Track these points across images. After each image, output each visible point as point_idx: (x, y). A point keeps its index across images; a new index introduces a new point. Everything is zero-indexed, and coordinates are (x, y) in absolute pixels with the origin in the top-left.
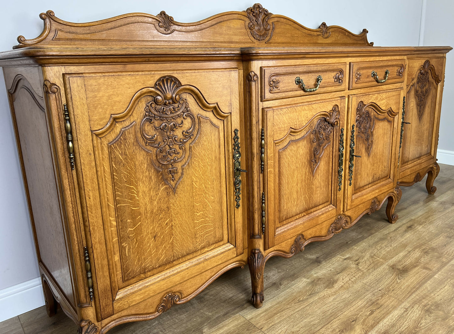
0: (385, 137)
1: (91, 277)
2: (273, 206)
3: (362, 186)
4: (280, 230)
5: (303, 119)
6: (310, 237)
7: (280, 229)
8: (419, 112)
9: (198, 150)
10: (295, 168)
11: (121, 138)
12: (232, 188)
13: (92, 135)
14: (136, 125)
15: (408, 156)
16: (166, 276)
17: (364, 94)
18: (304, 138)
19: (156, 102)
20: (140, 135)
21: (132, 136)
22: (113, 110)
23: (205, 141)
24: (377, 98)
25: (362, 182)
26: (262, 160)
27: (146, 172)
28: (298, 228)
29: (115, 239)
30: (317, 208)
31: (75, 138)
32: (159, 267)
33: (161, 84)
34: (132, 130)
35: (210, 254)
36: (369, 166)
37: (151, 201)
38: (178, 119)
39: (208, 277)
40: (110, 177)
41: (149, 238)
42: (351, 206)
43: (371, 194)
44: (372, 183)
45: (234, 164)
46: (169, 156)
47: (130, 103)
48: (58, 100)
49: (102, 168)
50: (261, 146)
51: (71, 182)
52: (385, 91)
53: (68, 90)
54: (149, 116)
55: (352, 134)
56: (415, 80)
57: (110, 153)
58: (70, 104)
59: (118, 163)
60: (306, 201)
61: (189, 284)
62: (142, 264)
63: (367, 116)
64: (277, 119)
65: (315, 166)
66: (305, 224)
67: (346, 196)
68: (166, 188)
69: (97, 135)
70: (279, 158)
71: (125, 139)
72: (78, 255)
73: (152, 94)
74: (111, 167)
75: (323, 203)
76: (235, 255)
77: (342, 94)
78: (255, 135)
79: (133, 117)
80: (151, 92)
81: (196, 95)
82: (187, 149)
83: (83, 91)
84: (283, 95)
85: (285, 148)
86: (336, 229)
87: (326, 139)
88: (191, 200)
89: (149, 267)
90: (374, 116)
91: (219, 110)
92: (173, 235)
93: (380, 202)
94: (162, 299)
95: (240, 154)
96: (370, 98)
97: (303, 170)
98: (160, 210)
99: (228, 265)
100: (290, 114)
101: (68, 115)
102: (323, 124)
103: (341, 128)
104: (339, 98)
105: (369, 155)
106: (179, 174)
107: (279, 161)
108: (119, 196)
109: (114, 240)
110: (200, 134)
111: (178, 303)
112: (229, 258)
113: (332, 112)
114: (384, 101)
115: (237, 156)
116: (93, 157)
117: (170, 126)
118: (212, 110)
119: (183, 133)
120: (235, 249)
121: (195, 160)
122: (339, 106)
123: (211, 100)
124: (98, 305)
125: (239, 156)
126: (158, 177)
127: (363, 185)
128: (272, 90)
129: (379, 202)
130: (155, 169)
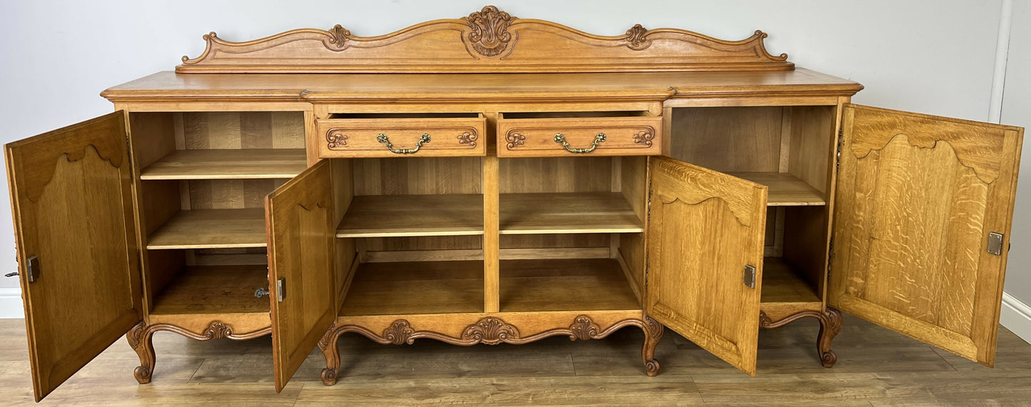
6: (424, 330)
84: (354, 153)
86: (482, 337)
93: (602, 328)
94: (210, 324)
128: (334, 147)
129: (598, 325)
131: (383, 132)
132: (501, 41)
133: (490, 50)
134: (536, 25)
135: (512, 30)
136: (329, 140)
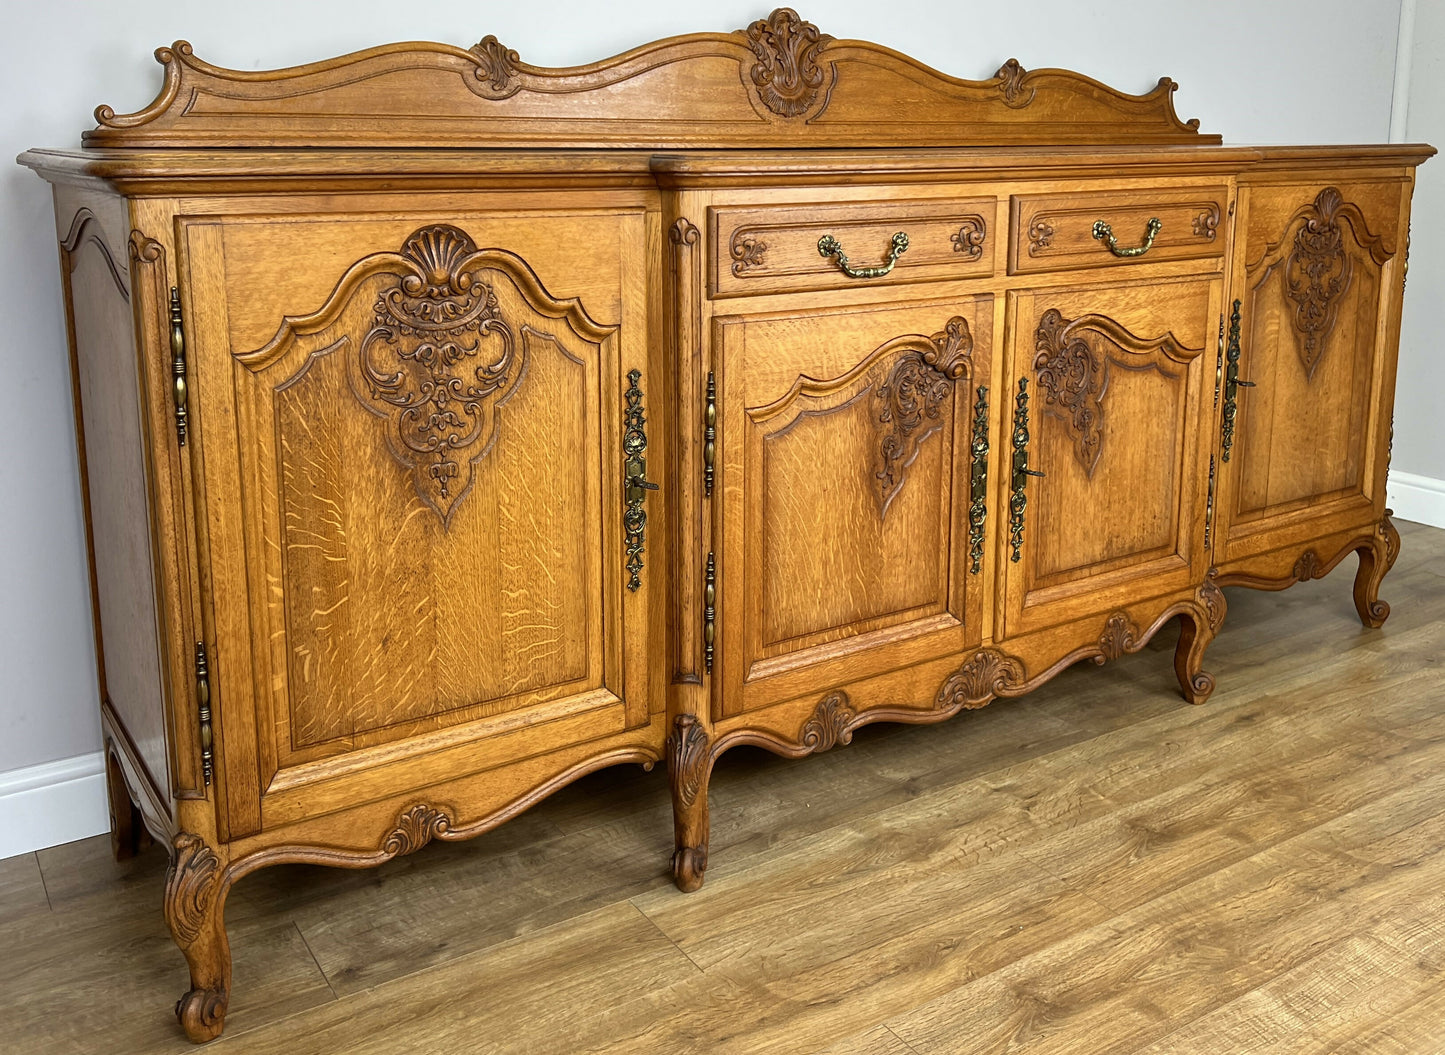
0: (1155, 420)
1: (210, 722)
2: (741, 595)
3: (1063, 568)
4: (765, 668)
5: (845, 354)
6: (872, 703)
7: (764, 664)
8: (1304, 353)
9: (520, 421)
10: (819, 491)
11: (309, 376)
12: (618, 532)
13: (233, 364)
14: (348, 345)
15: (1262, 492)
16: (411, 752)
17: (1064, 290)
18: (850, 409)
19: (405, 289)
20: (357, 372)
21: (336, 373)
22: (290, 306)
23: (541, 398)
24: (1113, 303)
25: (1062, 553)
26: (708, 460)
27: (369, 467)
28: (824, 671)
29: (278, 634)
30: (897, 618)
31: (192, 369)
32: (394, 724)
33: (421, 245)
34: (338, 359)
35: (545, 712)
36: (1091, 509)
37: (380, 543)
38: (466, 337)
39: (537, 778)
40: (273, 473)
41: (369, 642)
42: (1019, 624)
43: (1097, 595)
44: (1102, 562)
45: (626, 466)
46: (435, 429)
47: (335, 290)
48: (160, 276)
49: (255, 447)
50: (708, 422)
51: (176, 476)
52: (1148, 282)
53: (184, 255)
54: (386, 324)
55: (1020, 407)
56: (1285, 251)
57: (277, 412)
58: (186, 287)
59: (296, 437)
60: (856, 591)
61: (477, 786)
62: (345, 709)
63: (1079, 354)
64: (757, 348)
65: (887, 492)
66: (852, 661)
67: (1002, 592)
68: (423, 515)
69: (247, 366)
70: (766, 458)
71: (318, 379)
72: (180, 661)
73: (394, 270)
74: (278, 446)
75: (919, 607)
76: (622, 726)
77: (984, 286)
78: (688, 389)
79: (343, 325)
80: (392, 264)
81: (519, 274)
82: (487, 416)
83: (218, 257)
84: (779, 283)
85: (787, 430)
86: (968, 693)
87: (929, 415)
88: (492, 553)
89: (364, 719)
90: (1109, 356)
91: (583, 316)
92: (436, 643)
93: (1142, 629)
94: (397, 814)
95: (644, 439)
96: (1086, 302)
97: (847, 500)
98: (404, 571)
99: (600, 753)
100: (797, 338)
101: (180, 314)
102: (916, 371)
103: (976, 385)
104: (972, 299)
105: (1089, 475)
106: (463, 480)
107: (765, 467)
108: (294, 522)
109: (275, 635)
110: (528, 376)
111: (445, 835)
112: (603, 730)
113: (946, 336)
114: (1143, 312)
115: (636, 443)
116: (232, 419)
117: (440, 351)
118: (563, 315)
119: (476, 373)
120: (621, 707)
121: (509, 445)
122: (971, 323)
123: (562, 287)
124: (222, 798)
125: (642, 445)
126: (402, 483)
127: (1070, 566)
128: (742, 270)
129: (1136, 625)
130: (394, 460)
131: (828, 232)
132: (808, 84)
133: (790, 102)
134: (866, 54)
135: (824, 61)
136: (734, 255)
